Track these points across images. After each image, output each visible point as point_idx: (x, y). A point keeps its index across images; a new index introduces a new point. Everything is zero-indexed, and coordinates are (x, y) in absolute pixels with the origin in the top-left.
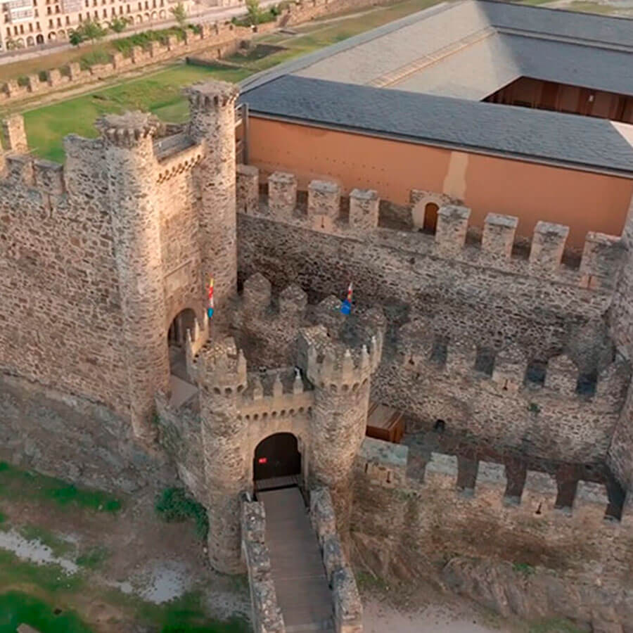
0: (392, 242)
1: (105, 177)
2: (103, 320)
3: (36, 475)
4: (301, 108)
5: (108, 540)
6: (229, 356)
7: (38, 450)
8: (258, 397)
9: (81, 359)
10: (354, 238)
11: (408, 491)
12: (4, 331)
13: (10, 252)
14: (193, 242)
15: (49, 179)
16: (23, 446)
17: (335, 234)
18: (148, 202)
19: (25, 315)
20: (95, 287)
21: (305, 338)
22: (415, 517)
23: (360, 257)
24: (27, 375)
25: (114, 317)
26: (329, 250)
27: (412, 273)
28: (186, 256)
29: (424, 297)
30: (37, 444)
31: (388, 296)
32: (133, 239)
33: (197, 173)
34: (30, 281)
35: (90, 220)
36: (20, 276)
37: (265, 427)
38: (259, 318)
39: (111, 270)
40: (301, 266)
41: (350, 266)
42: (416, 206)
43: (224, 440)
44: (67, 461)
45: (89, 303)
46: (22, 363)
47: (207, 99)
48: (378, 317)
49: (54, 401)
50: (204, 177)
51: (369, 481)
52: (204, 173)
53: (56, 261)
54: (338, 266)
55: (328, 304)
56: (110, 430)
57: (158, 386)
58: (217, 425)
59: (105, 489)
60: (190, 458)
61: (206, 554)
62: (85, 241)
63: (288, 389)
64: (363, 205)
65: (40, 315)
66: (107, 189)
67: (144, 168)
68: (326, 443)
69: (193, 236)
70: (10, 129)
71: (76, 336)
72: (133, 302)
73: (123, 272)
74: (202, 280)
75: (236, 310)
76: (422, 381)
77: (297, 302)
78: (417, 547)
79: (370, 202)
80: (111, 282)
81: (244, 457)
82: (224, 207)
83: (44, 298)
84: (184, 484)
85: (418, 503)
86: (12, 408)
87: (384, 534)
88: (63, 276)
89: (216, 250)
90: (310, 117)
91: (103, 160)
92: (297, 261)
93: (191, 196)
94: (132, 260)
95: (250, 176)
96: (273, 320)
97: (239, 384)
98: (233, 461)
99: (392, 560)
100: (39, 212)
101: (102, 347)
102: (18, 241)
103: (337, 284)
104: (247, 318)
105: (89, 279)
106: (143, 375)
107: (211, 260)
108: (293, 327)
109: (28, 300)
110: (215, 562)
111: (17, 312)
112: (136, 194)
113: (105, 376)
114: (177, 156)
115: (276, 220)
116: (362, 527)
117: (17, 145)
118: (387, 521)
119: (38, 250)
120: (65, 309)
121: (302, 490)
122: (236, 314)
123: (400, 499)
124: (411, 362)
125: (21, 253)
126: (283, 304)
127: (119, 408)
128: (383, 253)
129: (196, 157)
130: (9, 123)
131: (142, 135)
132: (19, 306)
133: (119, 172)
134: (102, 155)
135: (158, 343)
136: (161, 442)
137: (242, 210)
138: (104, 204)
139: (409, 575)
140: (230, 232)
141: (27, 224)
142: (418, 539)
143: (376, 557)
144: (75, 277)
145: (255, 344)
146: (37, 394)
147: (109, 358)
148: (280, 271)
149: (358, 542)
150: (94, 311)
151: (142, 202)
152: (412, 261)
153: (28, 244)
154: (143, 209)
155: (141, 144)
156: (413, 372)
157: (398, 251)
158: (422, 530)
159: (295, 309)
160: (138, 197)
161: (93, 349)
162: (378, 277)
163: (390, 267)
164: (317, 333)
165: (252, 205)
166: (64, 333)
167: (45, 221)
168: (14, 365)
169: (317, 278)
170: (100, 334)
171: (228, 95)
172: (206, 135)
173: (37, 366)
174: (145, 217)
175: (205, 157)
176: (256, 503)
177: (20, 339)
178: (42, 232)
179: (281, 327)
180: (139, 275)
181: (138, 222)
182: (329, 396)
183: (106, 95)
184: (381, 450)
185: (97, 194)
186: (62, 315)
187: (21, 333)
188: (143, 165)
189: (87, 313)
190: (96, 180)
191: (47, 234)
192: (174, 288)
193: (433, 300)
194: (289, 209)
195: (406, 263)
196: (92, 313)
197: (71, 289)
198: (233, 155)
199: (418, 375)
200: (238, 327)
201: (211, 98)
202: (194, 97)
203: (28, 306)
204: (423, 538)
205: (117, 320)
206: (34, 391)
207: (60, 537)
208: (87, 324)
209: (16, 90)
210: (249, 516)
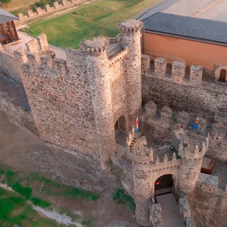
0: (208, 87)
1: (86, 67)
2: (87, 124)
3: (62, 184)
4: (167, 28)
5: (94, 213)
6: (144, 145)
7: (62, 175)
8: (158, 163)
9: (78, 138)
10: (192, 85)
11: (218, 194)
12: (44, 126)
13: (45, 96)
14: (124, 89)
15: (60, 67)
16: (55, 172)
17: (183, 84)
18: (105, 78)
19: (53, 120)
20: (83, 111)
21: (176, 135)
22: (221, 203)
23: (194, 93)
24: (55, 143)
25: (92, 123)
26: (180, 90)
27: (216, 100)
28: (121, 95)
29: (221, 110)
30: (62, 172)
31: (205, 109)
32: (99, 94)
33: (125, 61)
34: (54, 107)
35: (80, 84)
36: (49, 105)
37: (160, 173)
38: (152, 119)
39: (90, 105)
40: (169, 96)
41: (190, 96)
42: (216, 70)
43: (143, 180)
44: (75, 179)
45: (80, 117)
46: (53, 138)
47: (129, 30)
48: (203, 121)
49: (67, 153)
50: (128, 62)
51: (202, 190)
52: (128, 61)
53: (65, 100)
54: (184, 96)
55: (182, 115)
56: (92, 166)
57: (111, 150)
58: (140, 175)
59: (91, 190)
60: (126, 179)
61: (135, 218)
62: (77, 93)
63: (170, 159)
64: (196, 72)
65: (59, 121)
66: (86, 72)
67: (103, 64)
68: (186, 179)
69: (123, 87)
70: (40, 40)
71: (75, 129)
72: (100, 119)
73: (95, 107)
74: (128, 104)
75: (142, 116)
76: (222, 146)
77: (168, 113)
78: (220, 213)
79: (199, 71)
80: (90, 109)
81: (151, 185)
82: (136, 75)
83: (61, 114)
84: (124, 188)
85: (222, 198)
86: (50, 157)
87: (207, 208)
88: (69, 106)
89: (133, 92)
90: (171, 32)
91: (84, 60)
92: (166, 94)
93: (122, 71)
94: (99, 103)
95: (147, 60)
96: (158, 120)
97: (150, 161)
98: (147, 187)
99: (210, 218)
100: (56, 80)
101: (87, 134)
102: (47, 91)
103: (184, 103)
104: (146, 119)
105: (80, 108)
106: (105, 147)
107: (131, 96)
108: (166, 123)
109: (54, 114)
110: (139, 222)
111: (49, 119)
112: (100, 76)
113: (89, 145)
114: (117, 55)
115: (158, 78)
116: (198, 206)
117: (44, 47)
118: (209, 204)
119: (57, 95)
120: (71, 119)
121: (174, 194)
122: (142, 117)
123: (215, 197)
124: (217, 139)
125: (50, 96)
126: (162, 114)
127: (95, 157)
128: (204, 92)
129: (124, 55)
130: (40, 38)
131: (102, 51)
132: (50, 117)
133: (92, 66)
134: (84, 58)
135: (111, 134)
136: (113, 171)
137: (143, 73)
138: (85, 78)
139: (217, 224)
140: (139, 84)
141: (51, 85)
142: (221, 210)
143: (204, 218)
144: (74, 107)
145: (150, 129)
146: (60, 150)
147: (90, 138)
148: (160, 98)
149: (196, 211)
150: (83, 120)
151: (103, 79)
152: (216, 96)
153: (52, 92)
154: (103, 81)
155: (101, 54)
156: (218, 143)
157: (211, 91)
158: (223, 207)
159: (167, 116)
160: (101, 77)
161: (83, 135)
162: (201, 101)
163: (207, 97)
164: (180, 133)
165: (147, 72)
166: (70, 128)
167: (60, 84)
168: (49, 139)
169: (175, 101)
170: (85, 129)
171: (138, 27)
172: (128, 45)
173: (59, 140)
174: (104, 85)
175: (128, 54)
176: (157, 204)
177: (51, 129)
178: (58, 88)
179: (161, 123)
180: (102, 108)
181: (101, 87)
182: (188, 162)
183: (78, 13)
184: (207, 179)
185: (82, 74)
186: (69, 121)
187: (52, 127)
188: (103, 63)
189: (80, 121)
190: (82, 68)
191: (60, 89)
192: (116, 109)
193: (225, 111)
194: (163, 73)
195: (214, 96)
196: (82, 121)
197: (72, 111)
198: (140, 53)
199: (220, 144)
200: (143, 122)
201: (131, 29)
202: (123, 29)
203: (54, 117)
204: (223, 210)
205: (93, 124)
206: (58, 149)
207: (74, 212)
208: (80, 125)
209: (41, 11)
210: (155, 211)
